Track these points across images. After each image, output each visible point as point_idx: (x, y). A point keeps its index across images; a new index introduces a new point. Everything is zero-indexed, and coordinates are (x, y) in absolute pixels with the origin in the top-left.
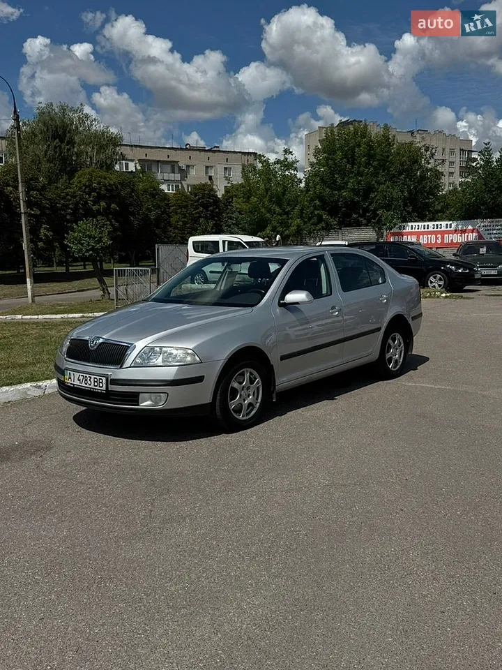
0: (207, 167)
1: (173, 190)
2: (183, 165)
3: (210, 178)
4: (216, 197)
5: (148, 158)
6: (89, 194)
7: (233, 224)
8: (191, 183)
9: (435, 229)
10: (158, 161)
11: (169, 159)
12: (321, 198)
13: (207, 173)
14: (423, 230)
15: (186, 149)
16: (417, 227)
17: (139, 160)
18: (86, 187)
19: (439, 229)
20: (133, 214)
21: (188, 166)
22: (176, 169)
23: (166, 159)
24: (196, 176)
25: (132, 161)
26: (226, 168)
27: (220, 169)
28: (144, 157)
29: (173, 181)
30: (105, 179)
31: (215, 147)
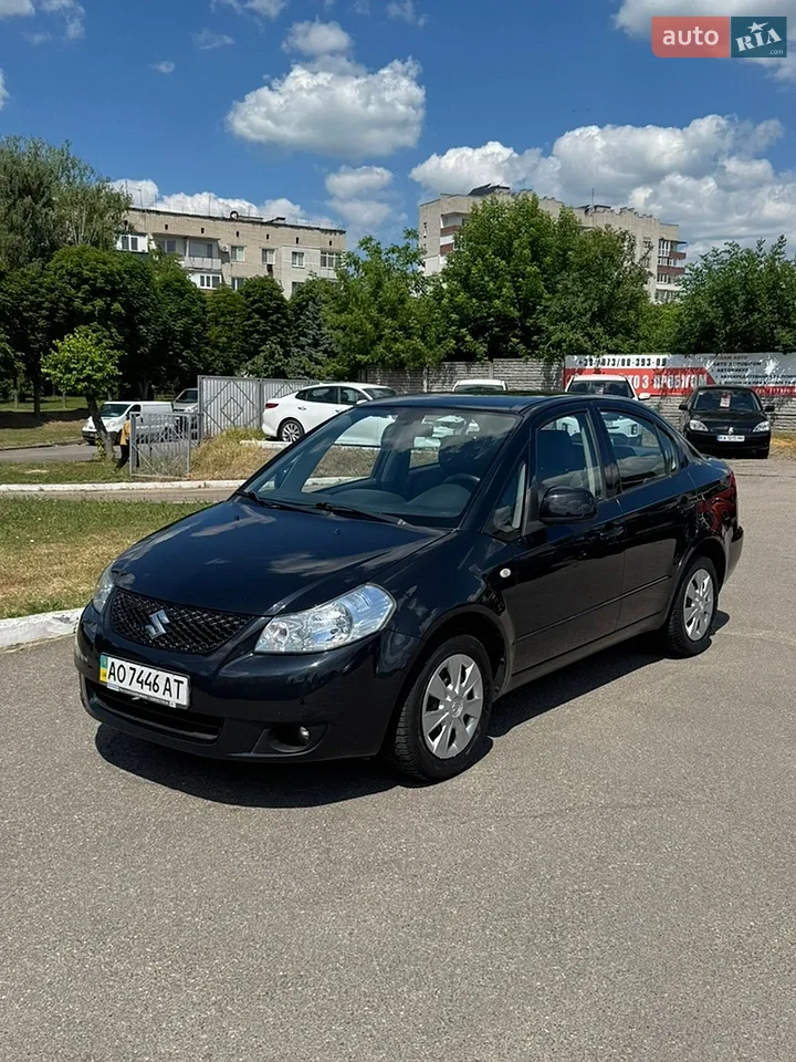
0: (265, 251)
1: (208, 285)
2: (224, 245)
3: (270, 268)
4: (283, 299)
5: (170, 231)
6: (77, 287)
7: (309, 345)
8: (239, 275)
9: (640, 367)
10: (186, 238)
11: (203, 235)
12: (457, 308)
13: (264, 259)
14: (620, 367)
15: (231, 220)
16: (612, 362)
17: (154, 235)
18: (70, 274)
19: (646, 367)
20: (145, 322)
21: (234, 248)
22: (215, 251)
23: (199, 234)
24: (247, 266)
25: (143, 235)
26: (295, 254)
27: (285, 254)
28: (163, 231)
29: (209, 271)
30: (105, 263)
31: (278, 219)
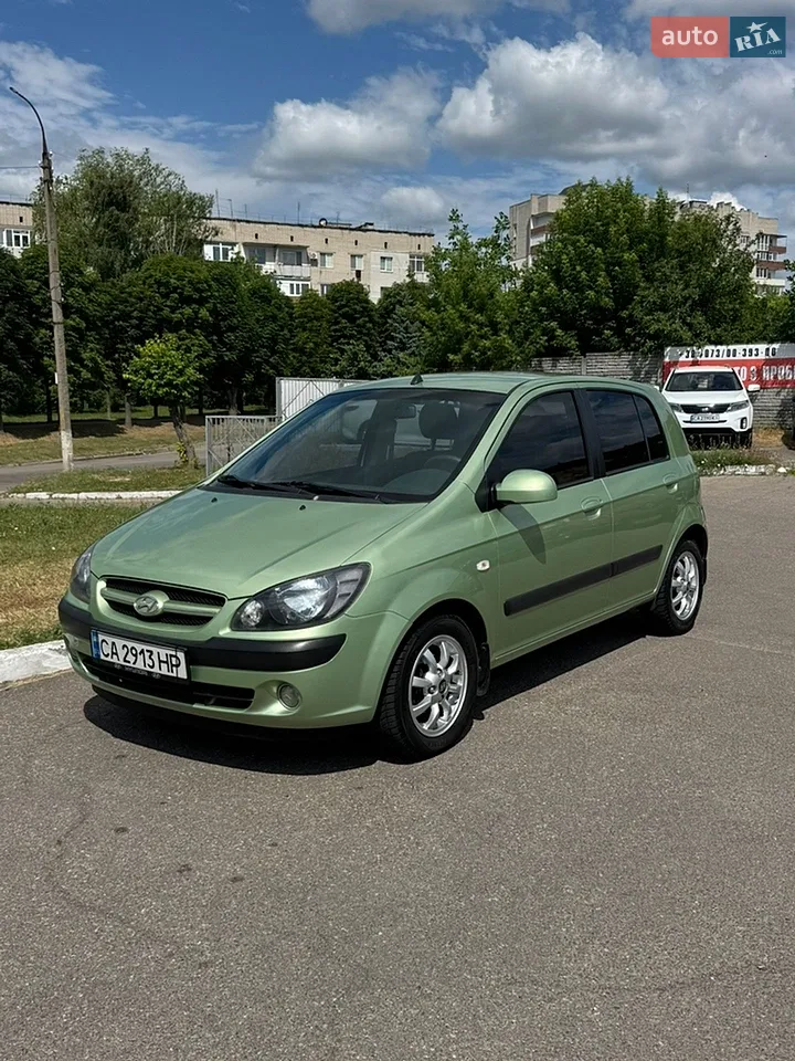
0: (353, 256)
1: (298, 293)
2: (313, 252)
3: (358, 273)
4: (368, 302)
5: (260, 241)
6: (166, 296)
7: (396, 349)
8: (329, 282)
9: (747, 358)
10: (275, 246)
11: (292, 243)
12: (546, 301)
13: (353, 265)
14: (725, 358)
15: (321, 226)
16: (715, 353)
17: (244, 244)
18: (158, 283)
19: (753, 357)
20: (232, 329)
21: (322, 254)
22: (304, 258)
23: (289, 243)
24: (336, 271)
25: (234, 244)
26: (383, 258)
27: (374, 257)
28: (253, 240)
29: (299, 279)
30: (192, 272)
31: (367, 224)
